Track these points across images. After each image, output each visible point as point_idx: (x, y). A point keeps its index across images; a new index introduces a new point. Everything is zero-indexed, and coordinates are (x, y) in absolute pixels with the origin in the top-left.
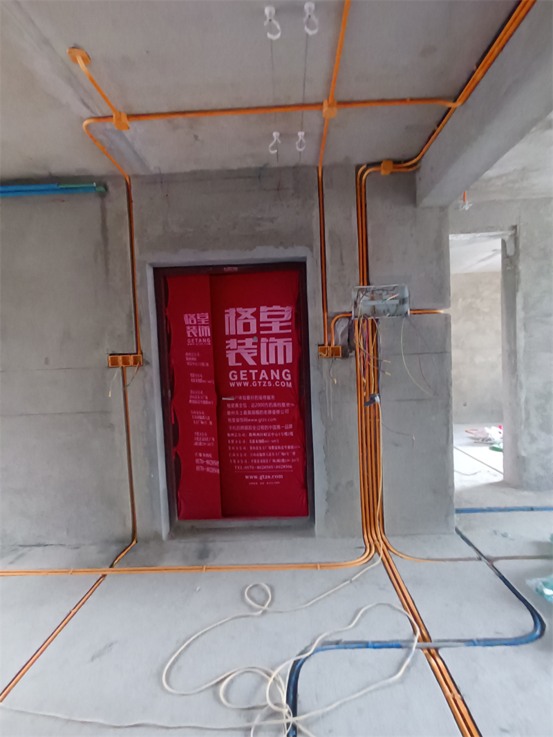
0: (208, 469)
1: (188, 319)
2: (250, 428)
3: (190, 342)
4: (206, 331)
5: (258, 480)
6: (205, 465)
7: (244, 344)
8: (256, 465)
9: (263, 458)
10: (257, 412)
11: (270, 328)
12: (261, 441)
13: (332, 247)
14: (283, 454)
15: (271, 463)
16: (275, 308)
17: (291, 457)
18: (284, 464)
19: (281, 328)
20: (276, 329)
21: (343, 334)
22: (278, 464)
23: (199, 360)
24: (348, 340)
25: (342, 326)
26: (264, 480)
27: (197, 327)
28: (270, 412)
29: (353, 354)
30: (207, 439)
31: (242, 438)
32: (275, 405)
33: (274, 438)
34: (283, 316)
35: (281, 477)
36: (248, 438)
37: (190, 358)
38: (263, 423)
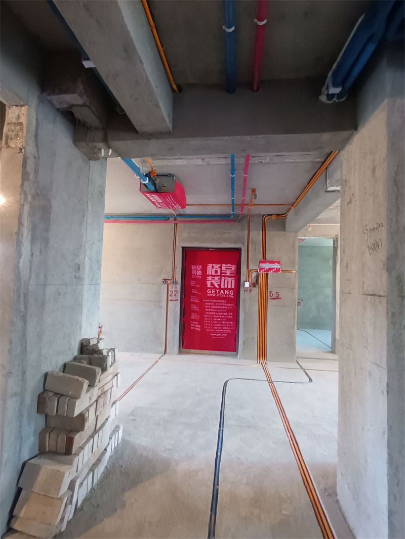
0: (196, 329)
1: (193, 267)
2: (214, 313)
3: (193, 277)
4: (200, 273)
5: (216, 336)
6: (195, 327)
7: (214, 279)
8: (215, 329)
9: (219, 326)
10: (218, 307)
11: (226, 273)
12: (219, 319)
13: (252, 244)
14: (228, 325)
15: (222, 329)
16: (228, 265)
17: (231, 327)
18: (227, 330)
19: (231, 274)
20: (228, 274)
21: (254, 278)
22: (225, 329)
23: (196, 284)
24: (257, 280)
25: (254, 275)
26: (218, 336)
27: (197, 271)
28: (223, 307)
29: (258, 286)
30: (196, 316)
31: (210, 318)
32: (226, 305)
33: (224, 318)
34: (231, 269)
35: (226, 335)
36: (213, 318)
37: (193, 283)
38: (220, 312)
